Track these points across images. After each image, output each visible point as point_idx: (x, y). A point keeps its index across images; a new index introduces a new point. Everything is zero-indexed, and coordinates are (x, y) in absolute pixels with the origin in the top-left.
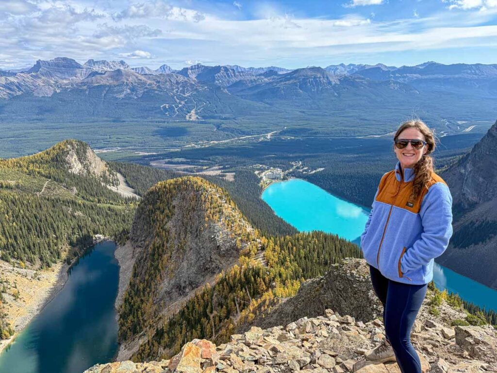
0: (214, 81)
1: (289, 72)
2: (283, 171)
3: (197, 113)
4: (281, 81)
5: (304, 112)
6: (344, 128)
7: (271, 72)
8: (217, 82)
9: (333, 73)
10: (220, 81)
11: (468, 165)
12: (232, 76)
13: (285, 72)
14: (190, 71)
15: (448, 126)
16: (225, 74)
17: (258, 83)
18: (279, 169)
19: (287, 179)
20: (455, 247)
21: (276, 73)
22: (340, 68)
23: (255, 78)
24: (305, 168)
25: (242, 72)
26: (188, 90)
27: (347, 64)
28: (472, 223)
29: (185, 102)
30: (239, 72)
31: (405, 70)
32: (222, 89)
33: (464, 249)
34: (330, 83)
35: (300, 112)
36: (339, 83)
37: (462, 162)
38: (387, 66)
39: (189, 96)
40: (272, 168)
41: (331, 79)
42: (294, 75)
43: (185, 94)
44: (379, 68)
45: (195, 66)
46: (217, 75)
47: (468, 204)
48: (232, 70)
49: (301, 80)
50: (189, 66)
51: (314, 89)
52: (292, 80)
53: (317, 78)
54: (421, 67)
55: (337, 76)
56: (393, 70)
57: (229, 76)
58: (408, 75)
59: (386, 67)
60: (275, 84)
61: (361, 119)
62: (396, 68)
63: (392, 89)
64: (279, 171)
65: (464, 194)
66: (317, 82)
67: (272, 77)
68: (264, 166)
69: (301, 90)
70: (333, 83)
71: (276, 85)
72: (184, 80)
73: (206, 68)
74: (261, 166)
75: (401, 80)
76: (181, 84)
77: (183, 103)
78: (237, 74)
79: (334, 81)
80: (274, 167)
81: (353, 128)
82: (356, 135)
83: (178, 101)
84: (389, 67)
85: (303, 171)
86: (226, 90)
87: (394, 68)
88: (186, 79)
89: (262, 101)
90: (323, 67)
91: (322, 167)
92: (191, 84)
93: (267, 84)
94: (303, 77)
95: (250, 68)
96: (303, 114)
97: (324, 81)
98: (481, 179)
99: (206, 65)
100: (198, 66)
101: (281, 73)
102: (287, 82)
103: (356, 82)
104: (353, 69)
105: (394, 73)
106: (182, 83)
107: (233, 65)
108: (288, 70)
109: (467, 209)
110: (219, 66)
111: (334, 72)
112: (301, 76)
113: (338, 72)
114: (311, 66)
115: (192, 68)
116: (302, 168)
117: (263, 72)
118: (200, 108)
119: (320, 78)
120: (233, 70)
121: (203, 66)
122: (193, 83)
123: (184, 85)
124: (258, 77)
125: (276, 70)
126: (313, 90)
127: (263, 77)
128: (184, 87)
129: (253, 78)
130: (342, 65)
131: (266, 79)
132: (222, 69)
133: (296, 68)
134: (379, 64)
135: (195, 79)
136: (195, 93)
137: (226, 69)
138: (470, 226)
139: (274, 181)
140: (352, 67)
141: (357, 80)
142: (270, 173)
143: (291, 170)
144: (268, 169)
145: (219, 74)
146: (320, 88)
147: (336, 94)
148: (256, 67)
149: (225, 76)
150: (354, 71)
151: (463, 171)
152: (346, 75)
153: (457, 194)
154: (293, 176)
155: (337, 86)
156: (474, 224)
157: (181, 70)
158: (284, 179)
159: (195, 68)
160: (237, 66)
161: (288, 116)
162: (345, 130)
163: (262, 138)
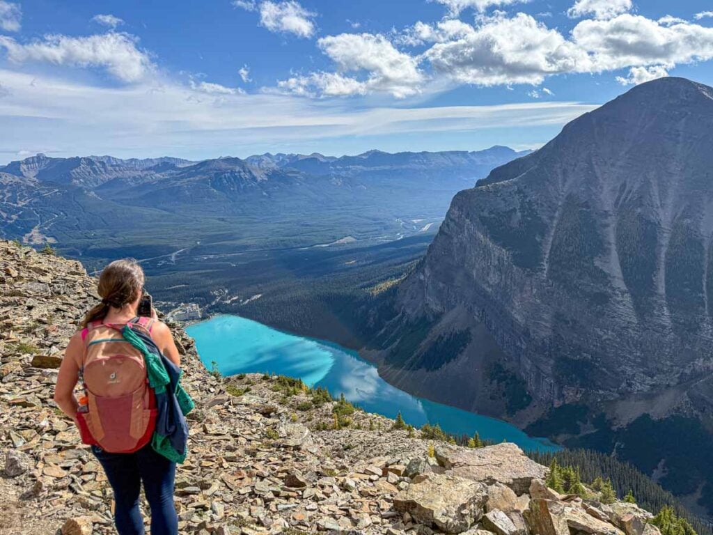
0: (71, 179)
1: (193, 164)
2: (200, 307)
3: (42, 232)
4: (182, 178)
5: (223, 220)
6: (281, 238)
7: (166, 164)
8: (75, 181)
9: (257, 166)
10: (81, 180)
11: (426, 271)
12: (100, 171)
13: (187, 165)
14: (24, 167)
15: (403, 226)
16: (89, 170)
17: (146, 181)
18: (194, 305)
19: (208, 317)
20: (428, 371)
21: (173, 167)
22: (265, 158)
23: (140, 173)
24: (235, 298)
25: (118, 166)
26: (22, 197)
27: (274, 153)
28: (441, 337)
29: (19, 216)
30: (112, 166)
31: (346, 160)
32: (86, 192)
33: (437, 371)
34: (254, 179)
35: (219, 219)
36: (266, 179)
37: (420, 267)
38: (325, 155)
39: (25, 205)
40: (182, 304)
41: (255, 174)
42: (202, 169)
43: (17, 204)
44: (316, 159)
45: (33, 158)
46: (74, 171)
47: (434, 315)
48: (100, 162)
49: (213, 175)
50: (22, 159)
51: (233, 187)
52: (199, 176)
53: (235, 172)
54: (364, 157)
55: (263, 169)
56: (333, 161)
57: (95, 171)
58: (351, 166)
59: (323, 156)
60: (174, 182)
61: (303, 225)
62: (335, 158)
63: (334, 185)
64: (195, 307)
65: (427, 305)
66: (237, 179)
67: (168, 172)
68: (169, 303)
69: (214, 188)
70: (259, 179)
71: (175, 183)
72: (14, 181)
73: (53, 161)
74: (164, 303)
75: (343, 173)
76: (8, 188)
77: (14, 217)
78: (109, 168)
79: (260, 176)
80: (186, 302)
81: (293, 238)
82: (299, 245)
83: (5, 215)
84: (326, 157)
85: (232, 302)
86: (93, 193)
87: (332, 158)
88: (17, 179)
89: (155, 207)
90: (243, 158)
91: (259, 294)
92: (28, 187)
93: (161, 181)
94: (215, 172)
95: (132, 160)
96: (223, 223)
97: (246, 176)
98: (441, 285)
99: (54, 156)
100: (39, 158)
101: (181, 166)
102: (192, 179)
103: (288, 176)
104: (283, 160)
105: (333, 164)
106: (11, 185)
107: (102, 155)
108: (191, 162)
109: (433, 322)
110: (77, 157)
111: (259, 164)
112: (211, 170)
113: (264, 164)
114: (224, 156)
115: (27, 162)
116: (230, 299)
117: (153, 165)
118: (48, 224)
119: (239, 172)
120: (103, 163)
121: (47, 158)
122: (32, 185)
123: (15, 188)
124: (145, 172)
125: (173, 162)
126: (232, 189)
127: (153, 172)
128: (14, 192)
129: (136, 174)
130: (268, 155)
131: (158, 175)
132: (83, 161)
133: (203, 159)
134: (315, 153)
135: (35, 179)
136: (36, 200)
137: (89, 161)
138: (439, 341)
139: (187, 323)
140: (281, 158)
141: (290, 175)
142: (180, 312)
143: (214, 303)
144: (176, 307)
145: (79, 171)
146: (242, 186)
147: (265, 194)
148: (141, 157)
149: (89, 173)
150: (285, 164)
151: (422, 277)
152: (275, 169)
153: (420, 305)
154: (216, 312)
155: (265, 183)
156: (442, 338)
157: (7, 165)
158: (204, 318)
159: (33, 162)
160: (109, 157)
161: (198, 227)
162: (284, 241)
163: (163, 262)
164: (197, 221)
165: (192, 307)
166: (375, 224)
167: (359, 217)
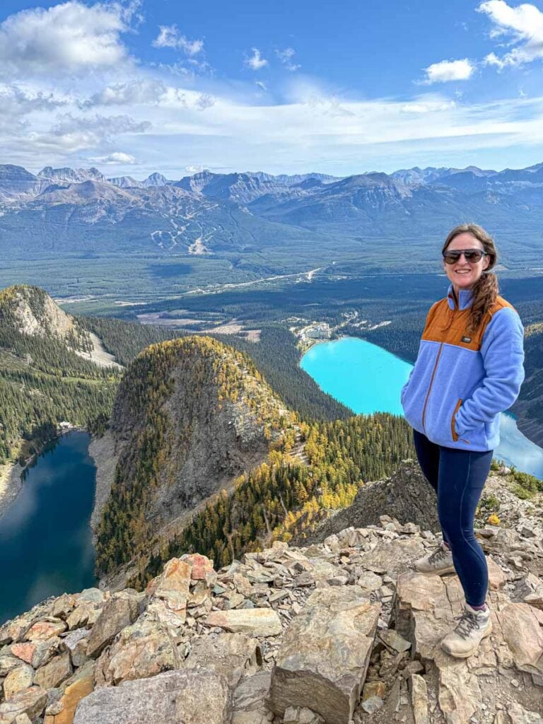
0: (229, 195)
1: (338, 181)
2: (330, 327)
3: (204, 244)
4: (326, 195)
5: (360, 240)
6: (419, 262)
7: (312, 181)
8: (232, 197)
9: (403, 182)
10: (238, 196)
12: (254, 187)
13: (332, 181)
14: (192, 182)
16: (244, 185)
17: (292, 198)
18: (325, 324)
19: (337, 338)
21: (319, 183)
22: (412, 173)
23: (288, 190)
24: (363, 322)
25: (269, 182)
26: (190, 210)
27: (422, 167)
29: (187, 228)
30: (265, 182)
31: (510, 174)
32: (240, 207)
34: (398, 196)
35: (355, 239)
36: (411, 196)
38: (483, 169)
39: (192, 218)
40: (315, 322)
41: (400, 191)
42: (346, 186)
43: (186, 216)
44: (471, 173)
45: (200, 174)
46: (232, 187)
48: (254, 178)
49: (356, 192)
50: (191, 175)
51: (375, 205)
52: (343, 193)
53: (380, 188)
54: (532, 171)
55: (409, 185)
56: (490, 176)
57: (249, 188)
58: (513, 182)
59: (480, 171)
60: (318, 199)
62: (496, 172)
63: (488, 204)
64: (324, 327)
66: (379, 196)
67: (314, 188)
68: (303, 320)
69: (355, 206)
70: (403, 196)
71: (318, 201)
72: (185, 195)
73: (216, 176)
74: (298, 319)
75: (503, 190)
76: (180, 201)
77: (183, 228)
78: (262, 184)
79: (405, 192)
80: (318, 321)
81: (432, 262)
82: (437, 272)
83: (176, 226)
84: (484, 171)
85: (361, 325)
86: (246, 208)
87: (492, 172)
88: (187, 193)
89: (299, 225)
90: (388, 173)
91: (389, 320)
92: (195, 201)
93: (307, 199)
94: (359, 188)
95: (281, 176)
96: (360, 243)
97: (390, 193)
99: (217, 172)
100: (205, 174)
101: (326, 182)
102: (335, 196)
103: (436, 193)
104: (432, 175)
105: (491, 179)
106: (182, 199)
107: (256, 172)
108: (337, 178)
110: (236, 173)
111: (405, 180)
112: (355, 186)
113: (410, 180)
114: (370, 171)
115: (195, 177)
116: (359, 322)
117: (300, 181)
118: (209, 236)
119: (383, 189)
120: (256, 179)
121: (211, 174)
122: (198, 199)
123: (185, 202)
124: (293, 189)
125: (319, 178)
126: (373, 207)
127: (299, 189)
128: (184, 206)
129: (285, 190)
130: (416, 169)
131: (304, 192)
132: (240, 177)
133: (349, 175)
134: (470, 167)
135: (201, 193)
136: (201, 214)
137: (245, 177)
139: (317, 341)
140: (430, 172)
141: (438, 191)
142: (312, 330)
143: (343, 325)
144: (309, 325)
145: (236, 187)
146: (384, 203)
147: (407, 212)
148: (290, 174)
149: (244, 189)
150: (434, 179)
152: (423, 185)
154: (345, 333)
155: (409, 200)
157: (180, 180)
158: (333, 338)
159: (200, 178)
160: (262, 173)
161: (337, 246)
162: (422, 265)
163: (300, 279)
164: (335, 240)
165: (323, 326)
166: (535, 252)
167: (515, 242)
